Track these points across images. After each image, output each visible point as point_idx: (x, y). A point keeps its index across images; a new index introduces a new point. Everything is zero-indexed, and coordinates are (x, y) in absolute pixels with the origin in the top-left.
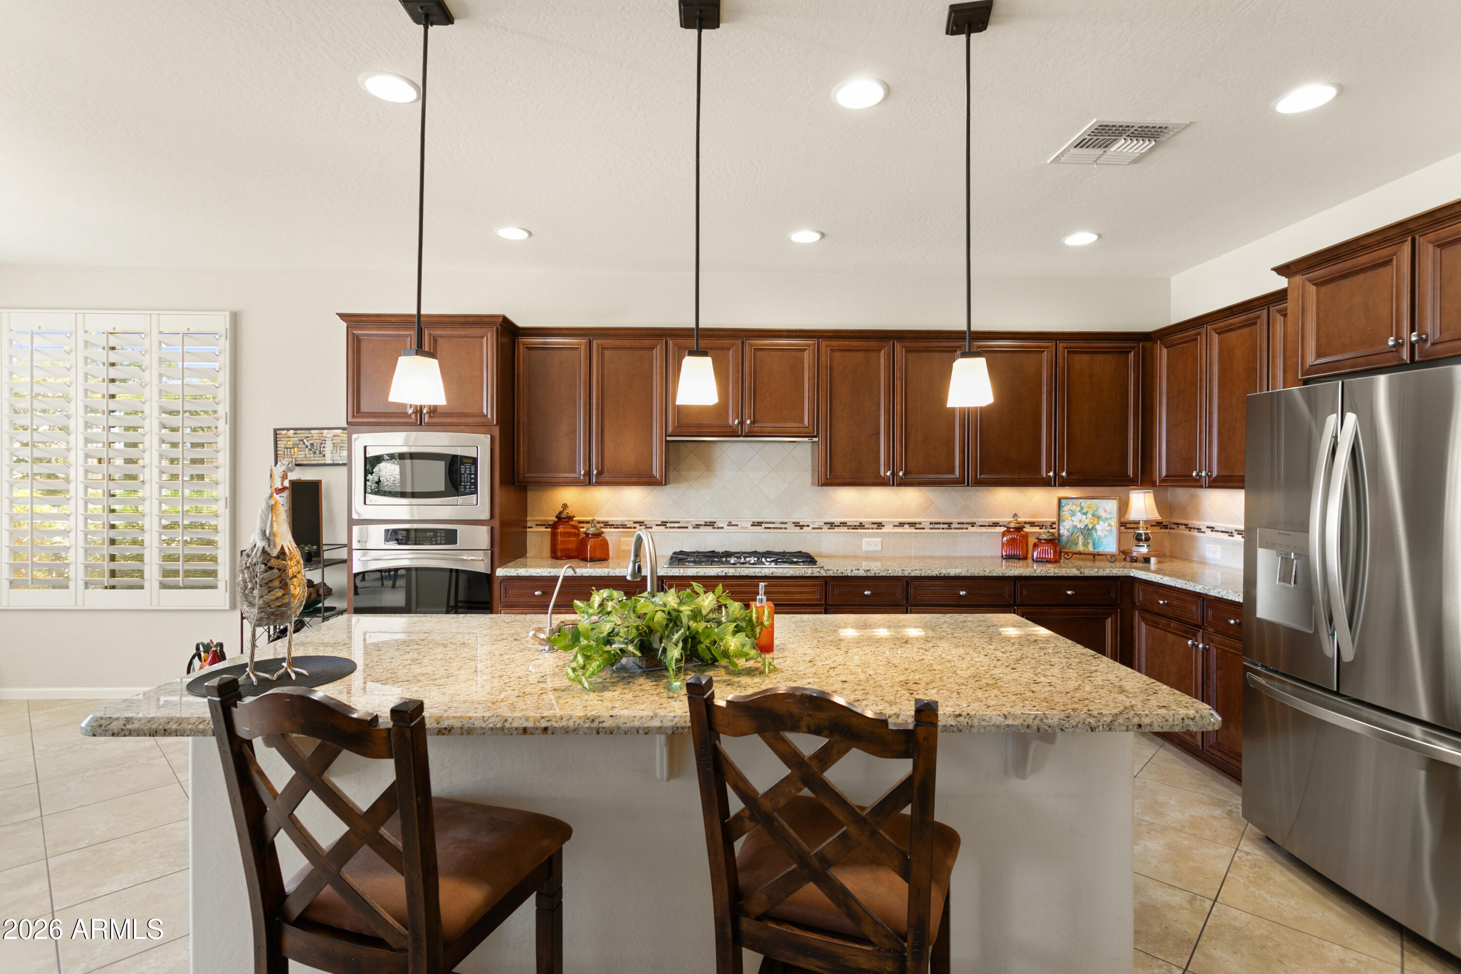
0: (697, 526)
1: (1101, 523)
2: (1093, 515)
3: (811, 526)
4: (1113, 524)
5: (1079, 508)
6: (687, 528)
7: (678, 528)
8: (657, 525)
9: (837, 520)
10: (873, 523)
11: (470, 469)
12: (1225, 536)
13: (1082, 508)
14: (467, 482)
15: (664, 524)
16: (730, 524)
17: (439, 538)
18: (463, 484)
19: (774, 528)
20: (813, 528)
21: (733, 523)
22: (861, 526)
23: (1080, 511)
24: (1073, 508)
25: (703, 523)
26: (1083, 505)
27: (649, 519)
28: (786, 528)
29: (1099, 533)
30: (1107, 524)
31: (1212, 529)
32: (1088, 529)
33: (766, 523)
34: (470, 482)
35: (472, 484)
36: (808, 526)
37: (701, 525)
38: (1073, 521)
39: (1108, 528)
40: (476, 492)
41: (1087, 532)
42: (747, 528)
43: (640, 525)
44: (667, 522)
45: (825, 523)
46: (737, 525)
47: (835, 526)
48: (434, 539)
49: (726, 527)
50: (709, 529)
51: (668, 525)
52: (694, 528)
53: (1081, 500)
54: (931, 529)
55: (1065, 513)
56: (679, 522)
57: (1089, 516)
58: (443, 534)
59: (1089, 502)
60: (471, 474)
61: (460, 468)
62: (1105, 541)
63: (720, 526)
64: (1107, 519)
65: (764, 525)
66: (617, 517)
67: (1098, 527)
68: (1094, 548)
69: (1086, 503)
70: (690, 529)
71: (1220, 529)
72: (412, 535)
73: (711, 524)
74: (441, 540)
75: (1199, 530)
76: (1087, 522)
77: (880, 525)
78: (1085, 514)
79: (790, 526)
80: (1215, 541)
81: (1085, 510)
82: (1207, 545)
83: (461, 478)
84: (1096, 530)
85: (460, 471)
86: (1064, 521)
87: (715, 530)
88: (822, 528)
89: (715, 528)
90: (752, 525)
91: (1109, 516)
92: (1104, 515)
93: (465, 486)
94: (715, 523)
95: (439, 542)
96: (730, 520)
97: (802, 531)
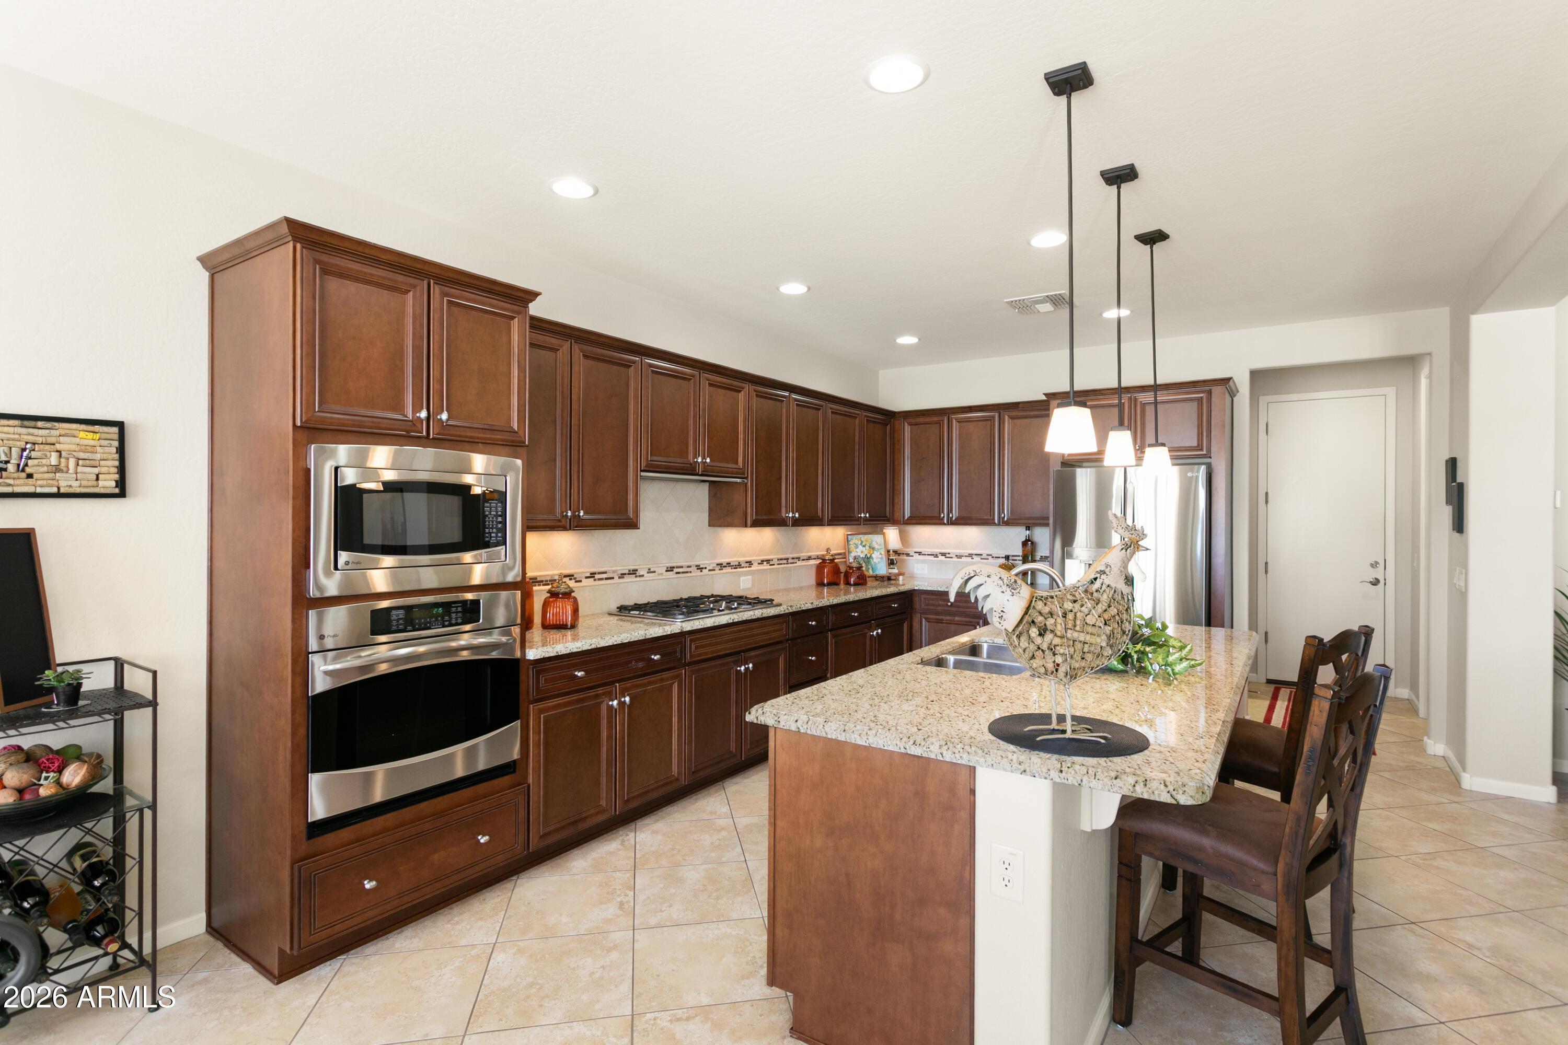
0: (622, 576)
1: (875, 552)
2: (870, 547)
3: (708, 568)
4: (883, 553)
5: (860, 542)
6: (613, 578)
7: (607, 579)
8: (587, 578)
9: (724, 561)
10: (747, 562)
11: (496, 508)
12: (932, 558)
13: (862, 542)
14: (492, 528)
15: (592, 575)
16: (649, 572)
17: (454, 615)
18: (487, 530)
19: (683, 573)
20: (710, 570)
21: (652, 570)
22: (739, 565)
23: (861, 544)
24: (856, 542)
25: (627, 572)
26: (862, 539)
27: (580, 570)
28: (691, 572)
29: (875, 560)
30: (879, 553)
31: (920, 553)
32: (868, 558)
33: (678, 567)
34: (497, 528)
35: (499, 530)
36: (706, 568)
37: (625, 574)
38: (857, 552)
39: (880, 556)
40: (504, 543)
41: (868, 559)
42: (662, 574)
43: (571, 579)
44: (595, 573)
45: (717, 565)
46: (655, 572)
47: (724, 567)
48: (447, 618)
49: (646, 575)
50: (631, 579)
51: (597, 576)
52: (619, 578)
53: (861, 536)
54: (778, 564)
55: (852, 546)
56: (605, 573)
57: (867, 547)
58: (459, 609)
59: (866, 537)
60: (497, 516)
61: (484, 507)
62: (879, 566)
63: (641, 573)
64: (878, 549)
65: (676, 570)
66: (547, 570)
67: (873, 556)
68: (873, 572)
69: (864, 537)
70: (616, 580)
71: (927, 553)
72: (416, 613)
73: (633, 572)
74: (457, 618)
75: (908, 555)
76: (866, 552)
77: (750, 563)
78: (864, 546)
79: (693, 569)
80: (923, 562)
81: (864, 544)
82: (916, 565)
83: (485, 522)
84: (873, 558)
85: (484, 512)
86: (851, 552)
87: (638, 579)
88: (714, 570)
89: (636, 577)
90: (666, 571)
91: (879, 547)
92: (876, 547)
93: (490, 533)
94: (637, 570)
95: (454, 621)
96: (649, 566)
97: (702, 573)
